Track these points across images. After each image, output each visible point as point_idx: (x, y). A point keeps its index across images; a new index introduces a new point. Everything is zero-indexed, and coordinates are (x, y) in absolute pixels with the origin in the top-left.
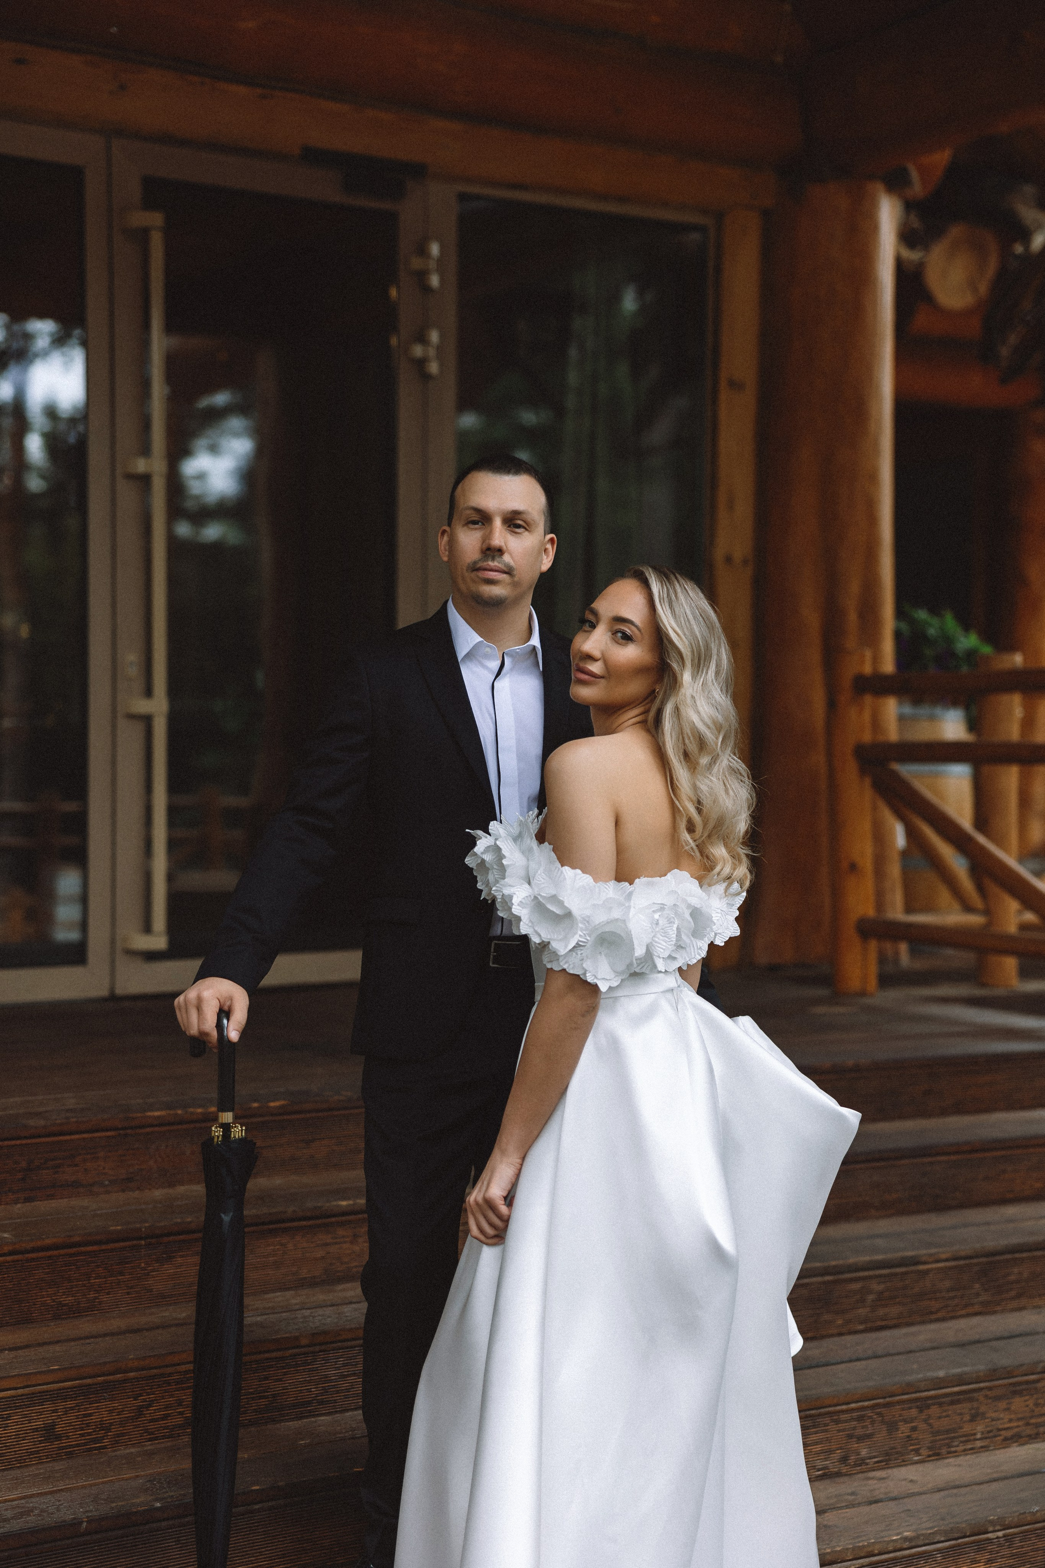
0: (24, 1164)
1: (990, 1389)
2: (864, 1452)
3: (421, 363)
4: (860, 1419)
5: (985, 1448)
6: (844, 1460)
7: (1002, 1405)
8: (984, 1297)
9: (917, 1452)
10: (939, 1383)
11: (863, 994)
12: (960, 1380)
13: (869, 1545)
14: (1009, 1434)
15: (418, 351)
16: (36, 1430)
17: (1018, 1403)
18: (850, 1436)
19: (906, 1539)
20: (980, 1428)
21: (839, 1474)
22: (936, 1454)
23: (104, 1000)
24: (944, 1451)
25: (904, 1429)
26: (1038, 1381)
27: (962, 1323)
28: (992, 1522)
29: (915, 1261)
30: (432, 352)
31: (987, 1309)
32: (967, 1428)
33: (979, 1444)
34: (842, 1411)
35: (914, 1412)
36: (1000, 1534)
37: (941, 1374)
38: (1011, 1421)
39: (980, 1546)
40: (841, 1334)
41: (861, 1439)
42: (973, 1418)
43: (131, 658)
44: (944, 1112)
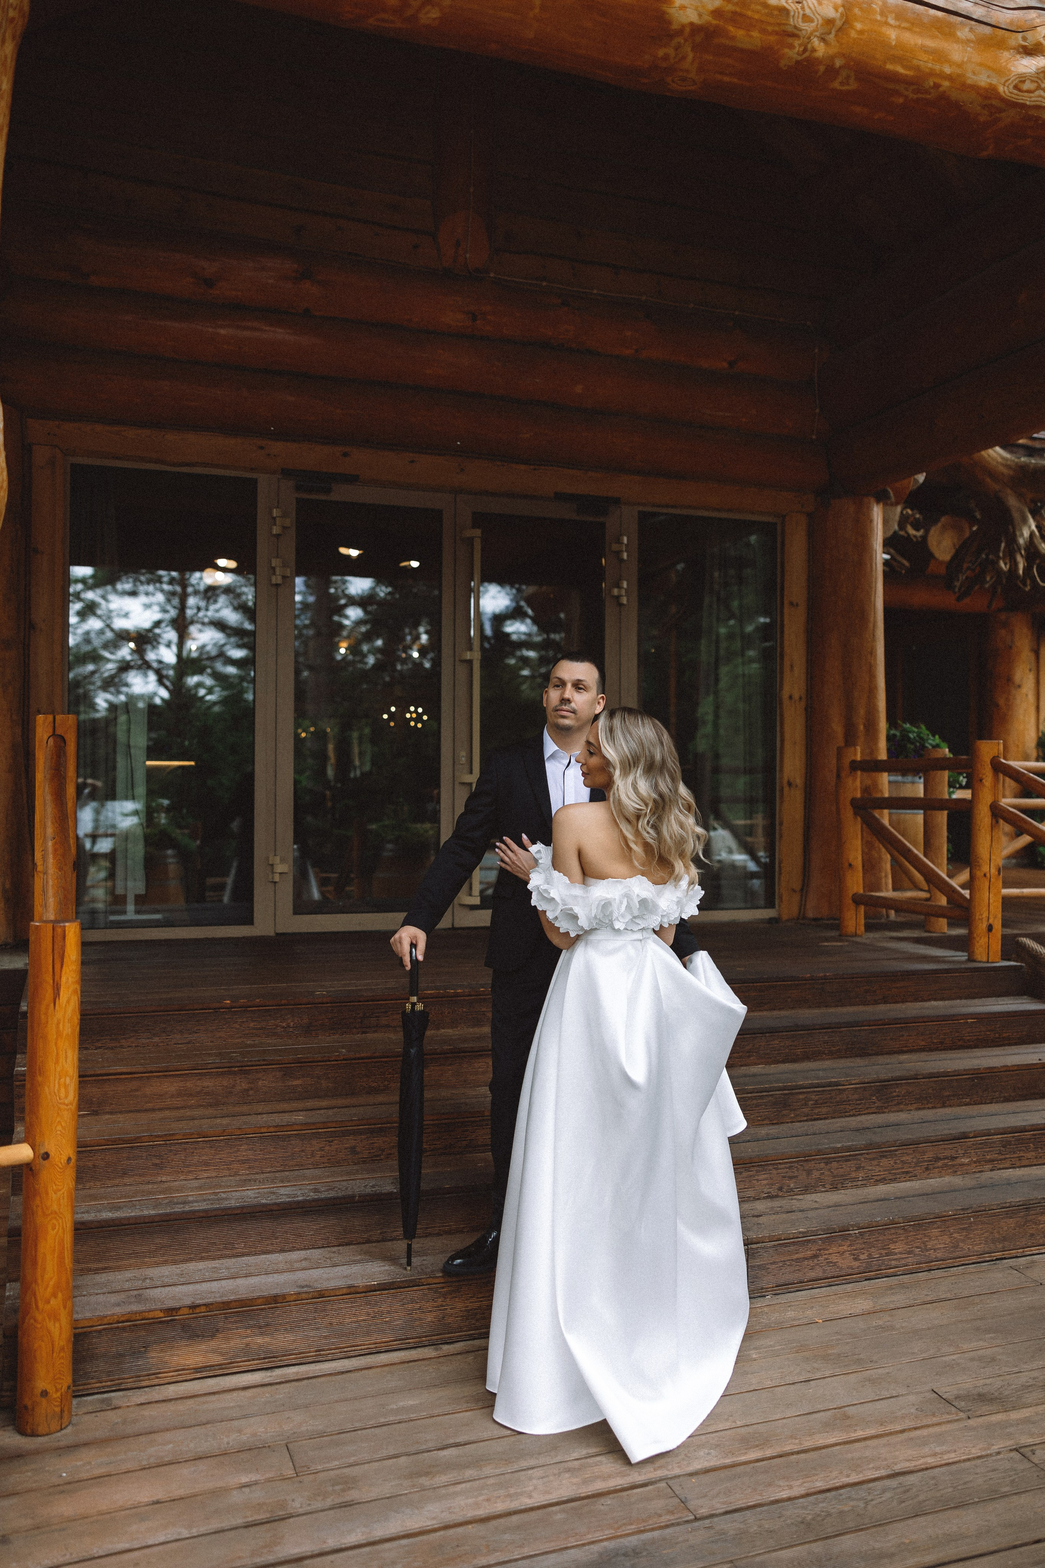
0: (361, 1015)
1: (867, 1154)
2: (792, 1185)
3: (618, 597)
4: (790, 1168)
5: (864, 1185)
6: (780, 1189)
7: (875, 1162)
8: (878, 1104)
9: (824, 1186)
10: (836, 1151)
11: (856, 935)
12: (849, 1149)
13: (779, 1235)
14: (879, 1178)
15: (616, 592)
16: (346, 1149)
17: (884, 1162)
18: (784, 1177)
19: (800, 1232)
20: (861, 1175)
21: (777, 1196)
22: (834, 1188)
23: (449, 929)
24: (839, 1186)
25: (816, 1174)
26: (896, 1151)
27: (863, 1118)
28: (852, 1226)
29: (837, 1084)
30: (623, 592)
31: (880, 1111)
32: (853, 1175)
33: (860, 1183)
34: (780, 1163)
35: (822, 1165)
36: (857, 1232)
37: (839, 1145)
38: (880, 1171)
39: (845, 1238)
40: (792, 1122)
41: (791, 1178)
42: (858, 1168)
43: (463, 755)
44: (876, 1003)
